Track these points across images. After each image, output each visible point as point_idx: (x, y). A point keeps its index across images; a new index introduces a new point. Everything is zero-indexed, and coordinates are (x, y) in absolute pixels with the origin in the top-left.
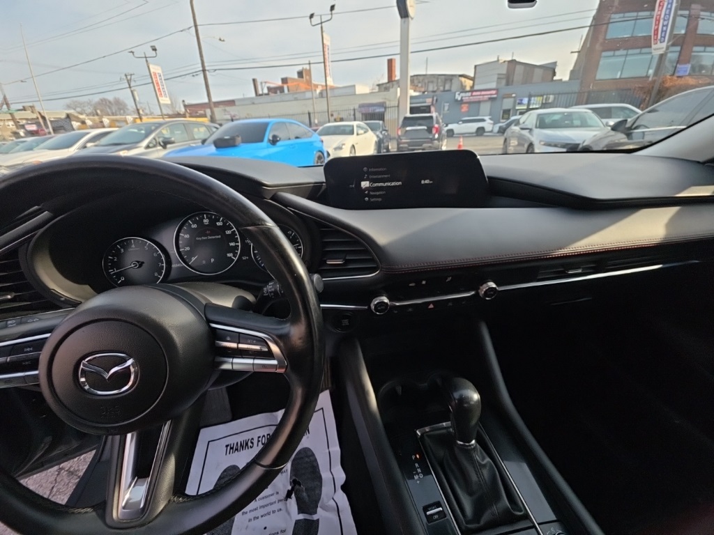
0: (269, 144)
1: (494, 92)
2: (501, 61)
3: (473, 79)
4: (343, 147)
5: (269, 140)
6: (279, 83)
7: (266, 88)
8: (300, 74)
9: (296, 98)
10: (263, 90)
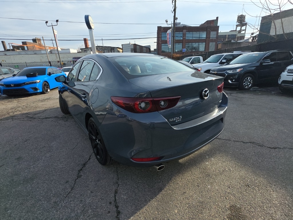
0: (48, 75)
2: (131, 44)
3: (122, 49)
5: (48, 74)
6: (21, 44)
7: (11, 46)
8: (34, 41)
9: (36, 53)
10: (10, 47)
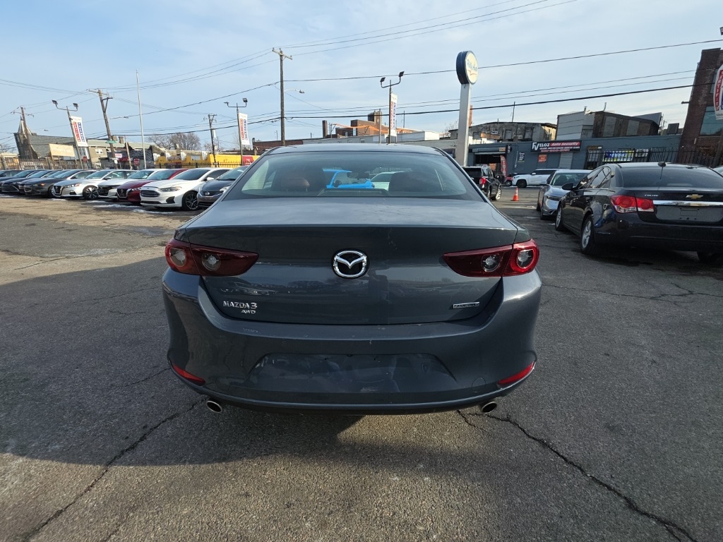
1: (577, 144)
2: (587, 113)
3: (557, 128)
6: (349, 126)
7: (335, 130)
8: (371, 117)
10: (332, 131)
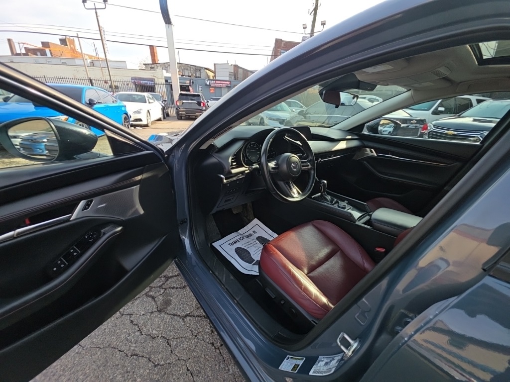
1: (228, 83)
3: (214, 72)
4: (141, 111)
5: (86, 103)
6: (40, 46)
7: (23, 49)
8: (63, 42)
9: (65, 63)
10: (21, 50)
